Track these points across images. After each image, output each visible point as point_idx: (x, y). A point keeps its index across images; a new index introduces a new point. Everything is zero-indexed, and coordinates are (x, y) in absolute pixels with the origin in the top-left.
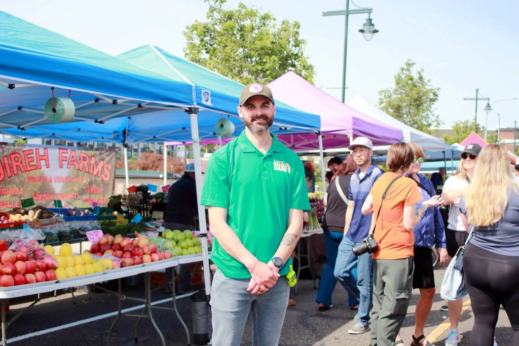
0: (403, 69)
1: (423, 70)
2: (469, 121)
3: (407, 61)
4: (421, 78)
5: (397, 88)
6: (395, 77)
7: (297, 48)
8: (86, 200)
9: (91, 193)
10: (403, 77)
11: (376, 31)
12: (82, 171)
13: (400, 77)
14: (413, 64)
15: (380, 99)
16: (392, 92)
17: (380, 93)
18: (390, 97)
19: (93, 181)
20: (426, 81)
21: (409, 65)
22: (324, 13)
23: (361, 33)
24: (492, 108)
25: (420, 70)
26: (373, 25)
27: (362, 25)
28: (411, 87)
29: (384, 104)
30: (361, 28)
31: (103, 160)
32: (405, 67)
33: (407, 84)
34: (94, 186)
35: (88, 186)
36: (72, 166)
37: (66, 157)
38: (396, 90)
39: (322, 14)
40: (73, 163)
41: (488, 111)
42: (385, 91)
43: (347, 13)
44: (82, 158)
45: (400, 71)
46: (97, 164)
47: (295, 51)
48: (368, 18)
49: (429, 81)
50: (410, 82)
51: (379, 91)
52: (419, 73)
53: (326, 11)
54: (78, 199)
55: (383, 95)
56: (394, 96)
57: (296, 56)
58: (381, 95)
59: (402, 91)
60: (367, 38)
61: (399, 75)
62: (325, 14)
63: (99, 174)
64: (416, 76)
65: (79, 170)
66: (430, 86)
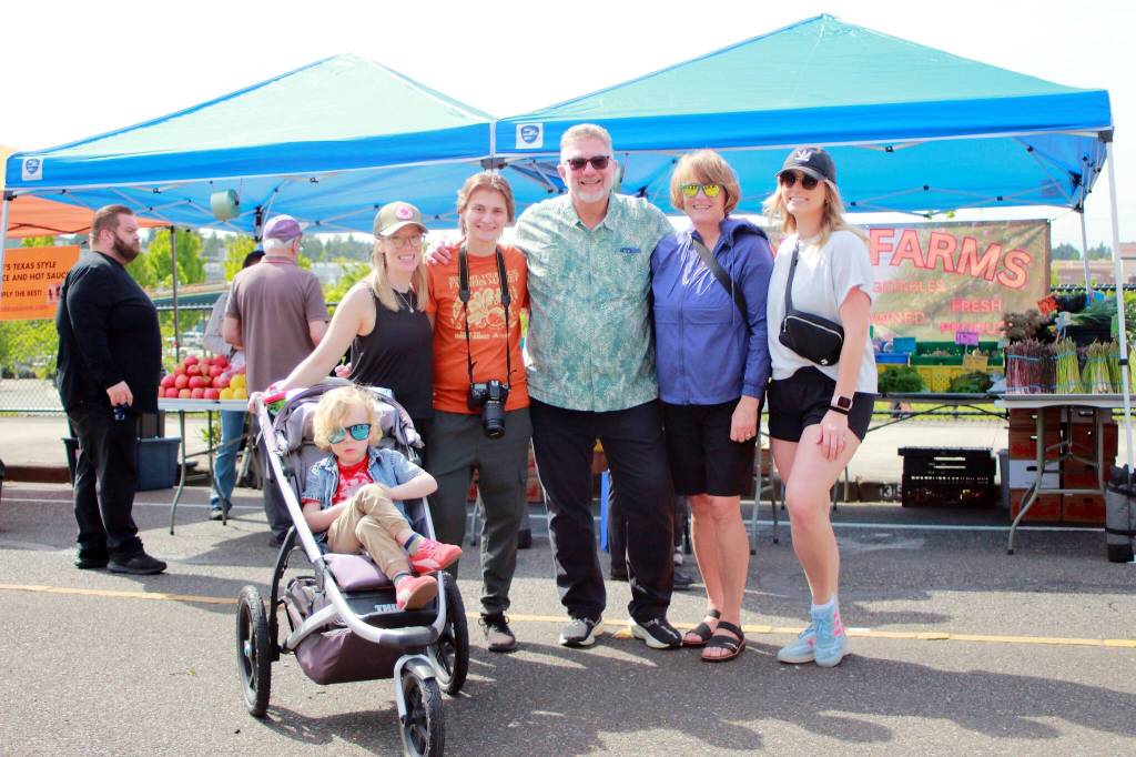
8: (945, 327)
9: (961, 313)
12: (933, 269)
19: (970, 289)
31: (1000, 244)
34: (971, 298)
35: (954, 298)
36: (904, 260)
37: (892, 245)
40: (910, 255)
44: (935, 244)
46: (980, 254)
54: (923, 325)
63: (989, 275)
65: (925, 267)
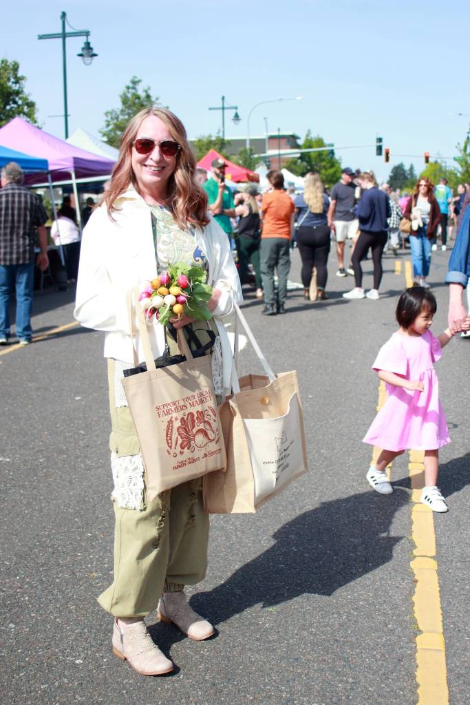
0: (128, 88)
1: (149, 88)
2: (213, 135)
3: (132, 78)
4: (148, 97)
5: (124, 108)
6: (121, 96)
7: (18, 85)
10: (129, 95)
11: (95, 55)
13: (126, 96)
14: (139, 81)
15: (107, 121)
16: (118, 113)
17: (106, 114)
18: (117, 118)
20: (153, 99)
21: (135, 83)
22: (39, 36)
23: (80, 58)
24: (240, 118)
25: (146, 88)
26: (91, 49)
27: (81, 49)
28: (138, 107)
29: (111, 127)
30: (80, 52)
32: (131, 85)
33: (134, 104)
38: (122, 111)
39: (37, 37)
41: (237, 122)
42: (111, 113)
43: (64, 36)
45: (126, 90)
47: (16, 87)
48: (85, 41)
49: (157, 99)
50: (137, 101)
51: (105, 112)
52: (146, 91)
53: (41, 34)
55: (110, 117)
56: (121, 117)
57: (18, 93)
58: (107, 116)
59: (130, 111)
60: (86, 62)
61: (124, 94)
62: (41, 37)
64: (143, 95)
66: (158, 104)
